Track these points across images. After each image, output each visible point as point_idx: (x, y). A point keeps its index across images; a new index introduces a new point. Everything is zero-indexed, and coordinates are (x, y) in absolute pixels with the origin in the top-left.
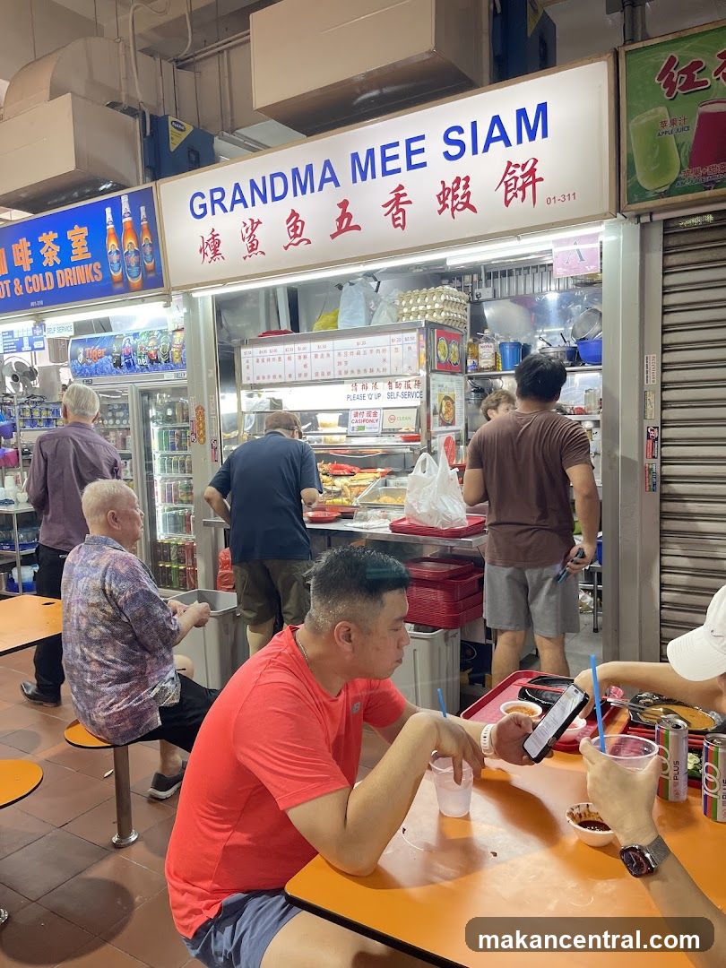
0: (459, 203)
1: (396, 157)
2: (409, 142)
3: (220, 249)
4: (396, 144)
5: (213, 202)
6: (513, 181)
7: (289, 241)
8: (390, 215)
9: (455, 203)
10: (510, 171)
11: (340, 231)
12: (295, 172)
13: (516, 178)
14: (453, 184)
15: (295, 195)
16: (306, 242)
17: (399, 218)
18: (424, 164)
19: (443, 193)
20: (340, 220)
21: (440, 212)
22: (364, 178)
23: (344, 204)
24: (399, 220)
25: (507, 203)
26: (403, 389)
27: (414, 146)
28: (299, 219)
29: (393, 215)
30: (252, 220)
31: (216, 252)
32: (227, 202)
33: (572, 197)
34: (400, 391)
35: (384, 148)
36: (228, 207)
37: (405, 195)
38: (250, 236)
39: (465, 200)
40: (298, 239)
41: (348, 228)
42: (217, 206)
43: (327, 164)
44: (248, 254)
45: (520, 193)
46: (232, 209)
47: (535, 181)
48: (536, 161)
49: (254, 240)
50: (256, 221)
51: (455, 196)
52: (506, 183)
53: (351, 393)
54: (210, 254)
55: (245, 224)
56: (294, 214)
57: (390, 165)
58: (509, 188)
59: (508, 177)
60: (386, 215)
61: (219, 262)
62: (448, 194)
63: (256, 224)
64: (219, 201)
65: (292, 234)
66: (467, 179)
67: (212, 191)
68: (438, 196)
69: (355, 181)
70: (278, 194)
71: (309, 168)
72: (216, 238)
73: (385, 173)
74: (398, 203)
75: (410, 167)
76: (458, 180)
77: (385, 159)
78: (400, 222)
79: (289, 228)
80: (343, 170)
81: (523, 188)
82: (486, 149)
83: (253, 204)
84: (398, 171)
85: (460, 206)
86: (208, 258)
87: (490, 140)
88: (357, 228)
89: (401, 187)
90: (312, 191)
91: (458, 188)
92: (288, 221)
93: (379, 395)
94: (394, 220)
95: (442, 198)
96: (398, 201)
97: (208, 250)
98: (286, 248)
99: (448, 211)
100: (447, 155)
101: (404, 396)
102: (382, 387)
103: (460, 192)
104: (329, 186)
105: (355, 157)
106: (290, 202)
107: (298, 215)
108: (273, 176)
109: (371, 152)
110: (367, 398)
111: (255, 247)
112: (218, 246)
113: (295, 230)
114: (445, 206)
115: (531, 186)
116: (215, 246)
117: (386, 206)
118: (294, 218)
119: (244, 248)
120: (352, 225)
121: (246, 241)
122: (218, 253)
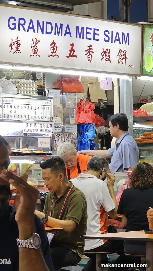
0: (107, 58)
1: (90, 33)
2: (95, 30)
3: (20, 48)
4: (91, 29)
5: (20, 24)
7: (51, 54)
8: (87, 55)
10: (120, 52)
11: (70, 56)
12: (56, 24)
14: (106, 50)
15: (55, 34)
16: (57, 56)
17: (90, 57)
18: (98, 40)
19: (103, 53)
20: (71, 51)
22: (80, 37)
23: (72, 45)
25: (119, 63)
27: (96, 32)
28: (55, 45)
29: (88, 56)
30: (36, 39)
32: (26, 26)
33: (133, 67)
35: (87, 28)
36: (26, 29)
37: (92, 49)
38: (34, 46)
40: (54, 54)
41: (73, 56)
42: (21, 26)
43: (68, 26)
44: (32, 54)
45: (122, 60)
46: (28, 31)
48: (126, 51)
49: (36, 48)
50: (38, 40)
52: (119, 55)
54: (15, 49)
55: (33, 40)
56: (54, 42)
57: (89, 36)
58: (120, 58)
59: (119, 54)
60: (86, 55)
61: (18, 54)
62: (104, 54)
63: (37, 41)
65: (52, 51)
66: (109, 50)
67: (20, 19)
68: (102, 53)
69: (77, 37)
70: (48, 31)
71: (61, 25)
72: (18, 42)
73: (87, 38)
75: (94, 39)
76: (107, 50)
77: (87, 33)
78: (90, 59)
79: (51, 48)
80: (73, 31)
82: (115, 42)
83: (38, 32)
86: (13, 51)
87: (116, 39)
88: (76, 56)
89: (91, 46)
90: (62, 35)
91: (107, 52)
92: (51, 45)
94: (88, 58)
96: (89, 50)
97: (14, 46)
98: (49, 56)
99: (104, 60)
100: (105, 39)
102: (38, 126)
103: (107, 54)
104: (68, 36)
105: (77, 27)
106: (53, 37)
108: (47, 23)
109: (83, 28)
111: (36, 52)
112: (19, 46)
113: (54, 49)
114: (103, 58)
115: (125, 59)
116: (17, 46)
117: (86, 51)
118: (54, 44)
119: (31, 50)
120: (74, 54)
121: (33, 48)
122: (18, 49)
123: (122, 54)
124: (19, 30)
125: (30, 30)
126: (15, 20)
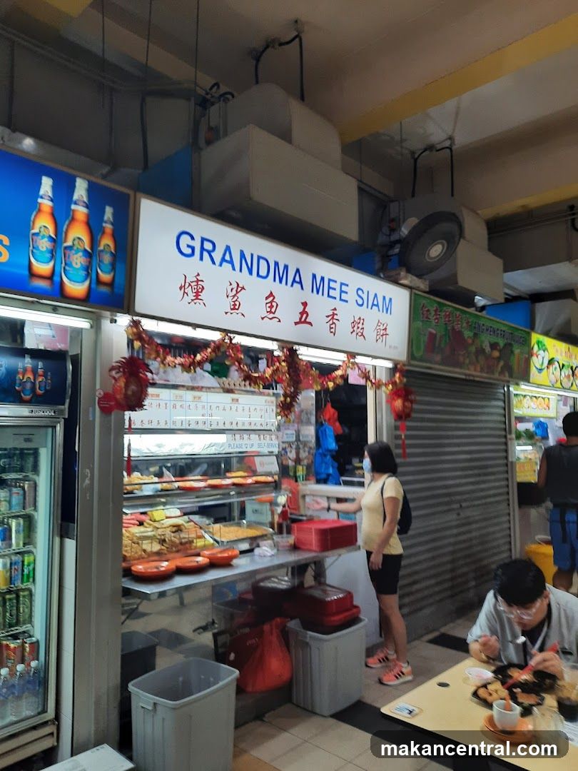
0: (359, 332)
1: (335, 289)
2: (341, 284)
3: (202, 296)
4: (335, 282)
5: (202, 249)
7: (266, 314)
8: (328, 324)
10: (378, 324)
11: (300, 322)
12: (276, 264)
13: (380, 330)
14: (358, 319)
15: (275, 281)
16: (278, 320)
17: (333, 328)
18: (347, 302)
19: (353, 322)
20: (302, 314)
22: (318, 292)
23: (305, 304)
25: (377, 341)
27: (344, 288)
28: (275, 300)
29: (330, 325)
30: (238, 284)
31: (197, 295)
32: (217, 256)
33: (397, 348)
35: (329, 280)
36: (218, 260)
37: (337, 314)
38: (234, 296)
39: (362, 331)
40: (271, 316)
41: (305, 322)
42: (206, 255)
43: (298, 271)
44: (229, 310)
45: (381, 338)
46: (221, 265)
47: (386, 334)
48: (387, 324)
49: (236, 300)
50: (241, 285)
51: (357, 327)
52: (377, 330)
54: (191, 296)
55: (231, 285)
56: (271, 294)
57: (332, 293)
58: (378, 333)
59: (378, 328)
61: (198, 306)
62: (356, 324)
63: (239, 288)
64: (210, 252)
65: (269, 310)
66: (364, 319)
67: (203, 240)
69: (313, 292)
70: (261, 273)
71: (286, 267)
72: (200, 283)
73: (329, 296)
75: (341, 299)
76: (360, 318)
77: (329, 288)
78: (334, 330)
79: (266, 304)
81: (382, 336)
82: (371, 308)
83: (241, 271)
84: (335, 298)
85: (360, 334)
86: (188, 299)
87: (373, 304)
88: (310, 324)
89: (335, 309)
90: (286, 284)
91: (359, 323)
92: (267, 298)
94: (331, 328)
95: (353, 325)
96: (333, 317)
97: (189, 290)
98: (263, 318)
99: (355, 333)
100: (357, 302)
103: (360, 326)
104: (297, 287)
105: (314, 276)
106: (270, 285)
107: (274, 297)
108: (259, 258)
109: (323, 279)
111: (237, 307)
112: (201, 292)
113: (271, 307)
114: (354, 331)
115: (385, 336)
116: (198, 290)
117: (328, 316)
118: (272, 298)
119: (227, 304)
120: (308, 320)
121: (230, 298)
122: (199, 297)
123: (382, 327)
124: (201, 259)
125: (224, 264)
126: (193, 238)
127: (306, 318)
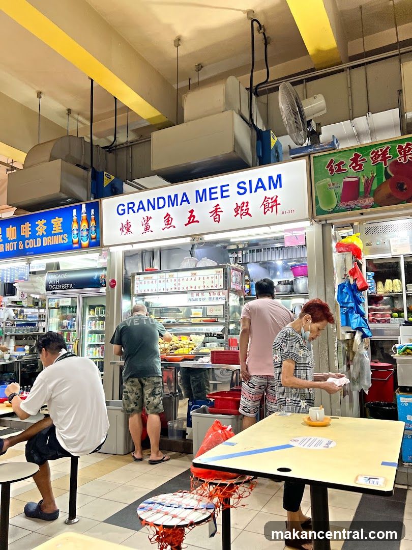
0: (244, 212)
1: (216, 193)
2: (222, 187)
3: (131, 229)
4: (216, 187)
5: (129, 208)
6: (267, 204)
7: (165, 226)
8: (213, 217)
9: (242, 212)
10: (266, 200)
11: (189, 223)
12: (169, 197)
13: (269, 203)
14: (241, 204)
15: (169, 207)
16: (173, 227)
18: (228, 196)
19: (237, 208)
20: (190, 218)
21: (235, 216)
22: (201, 200)
23: (192, 211)
24: (216, 218)
25: (265, 213)
26: (216, 296)
27: (224, 189)
28: (170, 217)
30: (147, 217)
31: (128, 230)
32: (136, 209)
33: (293, 211)
34: (215, 297)
35: (210, 189)
36: (136, 211)
37: (220, 208)
38: (146, 224)
39: (246, 211)
40: (169, 226)
41: (193, 222)
42: (130, 210)
43: (185, 194)
44: (144, 232)
45: (270, 209)
46: (138, 212)
47: (277, 205)
48: (277, 197)
49: (148, 225)
50: (149, 217)
51: (242, 210)
52: (264, 205)
53: (191, 298)
54: (125, 231)
55: (144, 219)
56: (168, 215)
57: (213, 196)
58: (266, 207)
59: (265, 203)
60: (211, 217)
61: (129, 235)
62: (239, 209)
63: (149, 218)
64: (131, 208)
65: (166, 223)
66: (247, 203)
67: (129, 204)
68: (235, 209)
69: (197, 202)
70: (160, 206)
71: (176, 196)
72: (129, 224)
73: (211, 199)
74: (216, 212)
75: (222, 197)
76: (243, 203)
77: (211, 193)
78: (218, 219)
79: (165, 221)
80: (192, 197)
81: (272, 207)
82: (256, 191)
83: (148, 210)
84: (217, 198)
85: (244, 214)
86: (124, 233)
87: (257, 187)
88: (198, 221)
89: (218, 205)
90: (177, 205)
91: (243, 206)
92: (165, 218)
93: (205, 299)
94: (214, 219)
95: (236, 210)
96: (216, 211)
97: (124, 229)
98: (163, 229)
99: (239, 216)
100: (238, 193)
101: (217, 299)
102: (206, 295)
103: (244, 208)
104: (185, 203)
105: (197, 192)
106: (167, 210)
107: (169, 215)
108: (158, 198)
109: (205, 190)
110: (198, 300)
111: (148, 229)
113: (168, 222)
114: (238, 214)
115: (275, 207)
116: (128, 228)
117: (211, 213)
118: (168, 216)
119: (142, 229)
120: (195, 220)
121: (144, 226)
123: (270, 201)
124: (128, 213)
125: (140, 210)
126: (124, 205)
127: (193, 219)
